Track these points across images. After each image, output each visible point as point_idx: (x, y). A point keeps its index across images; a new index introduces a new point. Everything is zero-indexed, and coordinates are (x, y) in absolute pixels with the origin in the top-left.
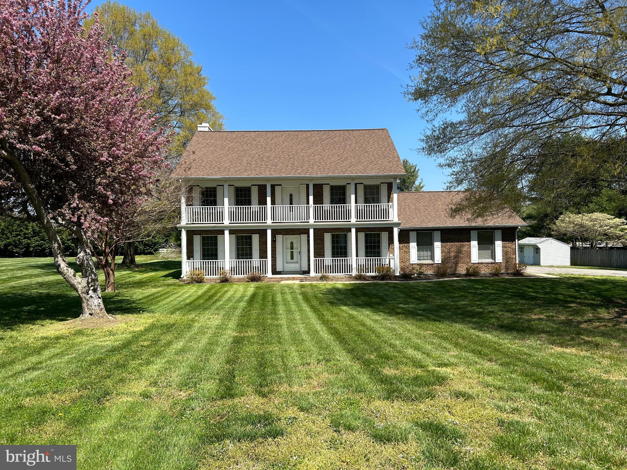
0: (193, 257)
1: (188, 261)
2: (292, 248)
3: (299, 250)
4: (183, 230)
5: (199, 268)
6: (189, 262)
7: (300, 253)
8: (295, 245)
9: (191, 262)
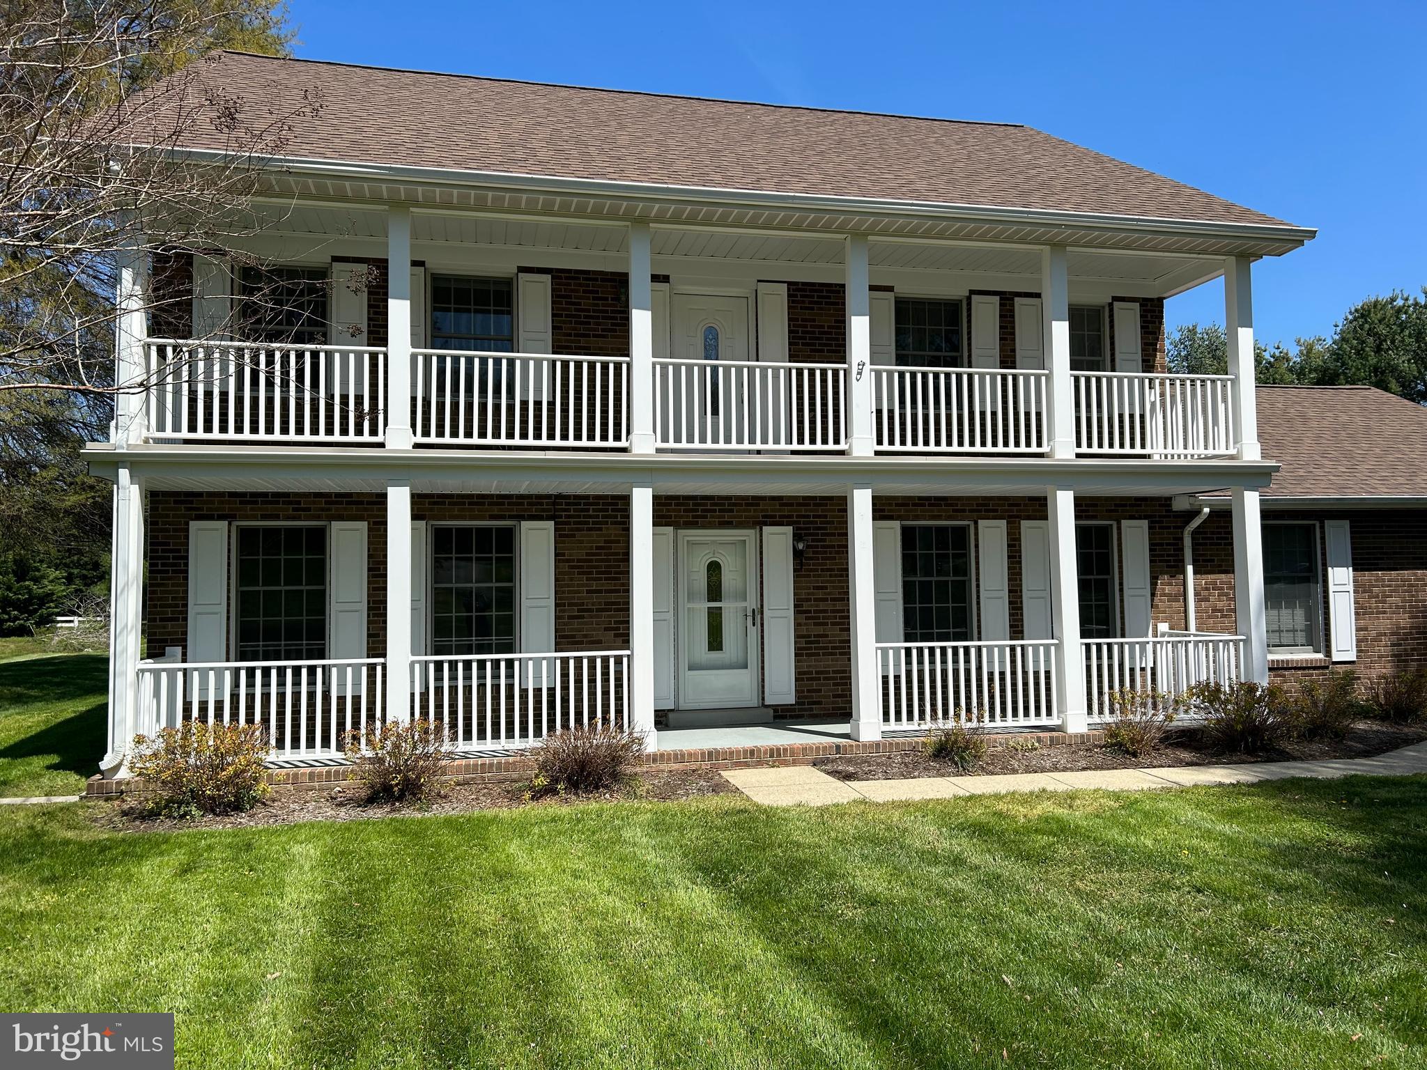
0: (183, 642)
1: (150, 664)
2: (714, 592)
3: (752, 603)
4: (124, 474)
5: (219, 706)
6: (156, 674)
7: (758, 615)
8: (729, 579)
9: (172, 674)
